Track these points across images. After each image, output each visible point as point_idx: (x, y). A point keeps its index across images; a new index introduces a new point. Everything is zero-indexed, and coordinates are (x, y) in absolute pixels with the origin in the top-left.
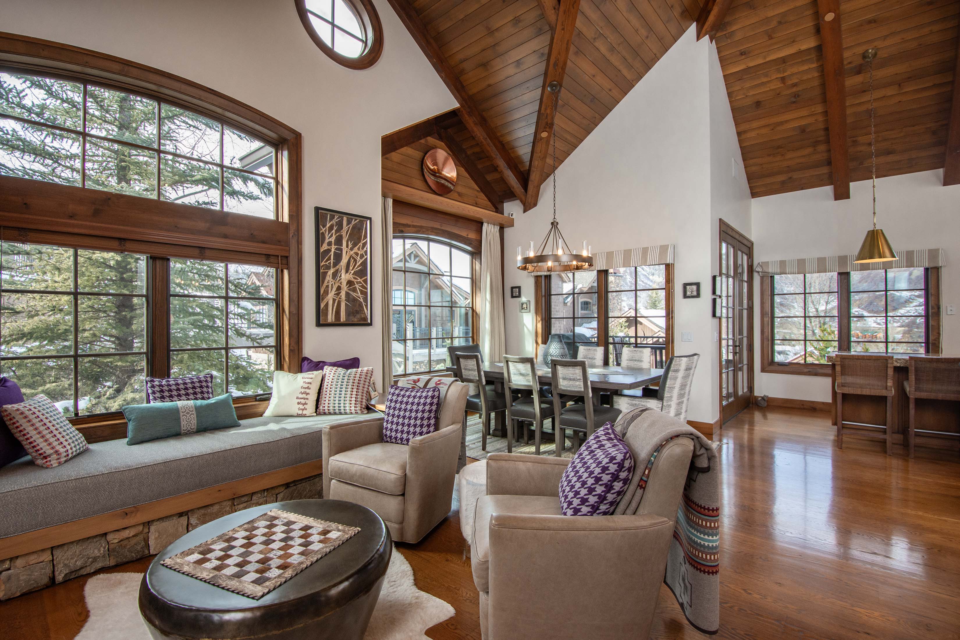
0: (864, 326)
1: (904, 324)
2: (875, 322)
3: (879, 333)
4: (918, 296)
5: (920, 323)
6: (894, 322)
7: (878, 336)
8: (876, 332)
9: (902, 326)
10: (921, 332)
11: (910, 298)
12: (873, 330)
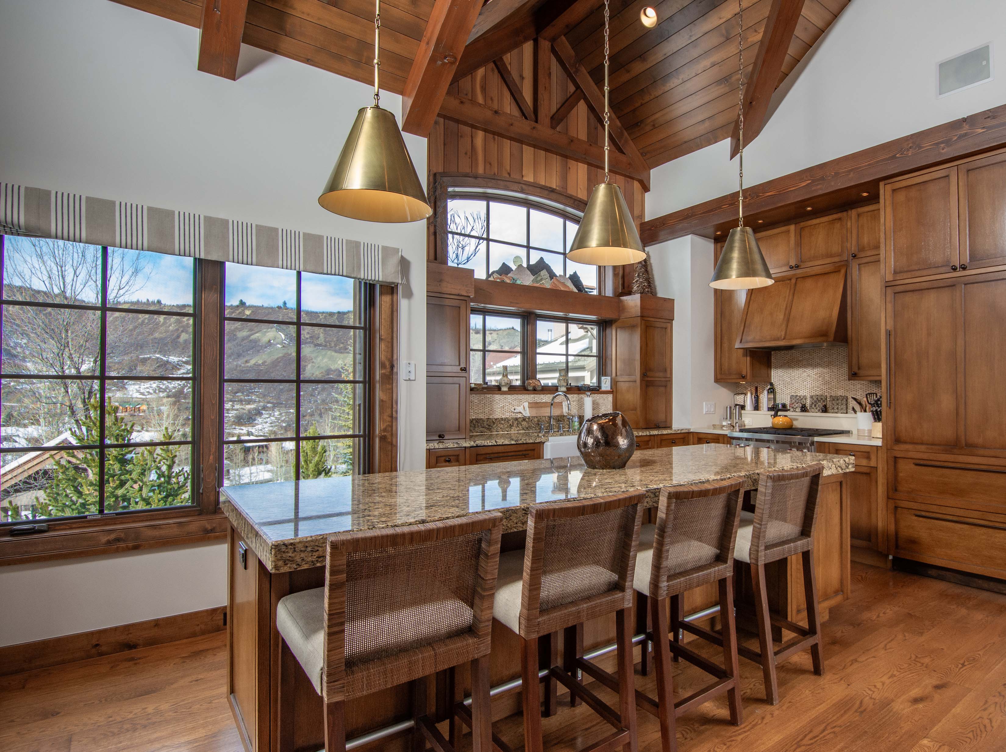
0: (125, 396)
1: (170, 393)
2: (138, 391)
3: (142, 404)
4: (187, 363)
5: (188, 393)
6: (160, 391)
7: (141, 408)
8: (139, 404)
9: (168, 396)
10: (188, 403)
11: (178, 364)
12: (135, 401)
